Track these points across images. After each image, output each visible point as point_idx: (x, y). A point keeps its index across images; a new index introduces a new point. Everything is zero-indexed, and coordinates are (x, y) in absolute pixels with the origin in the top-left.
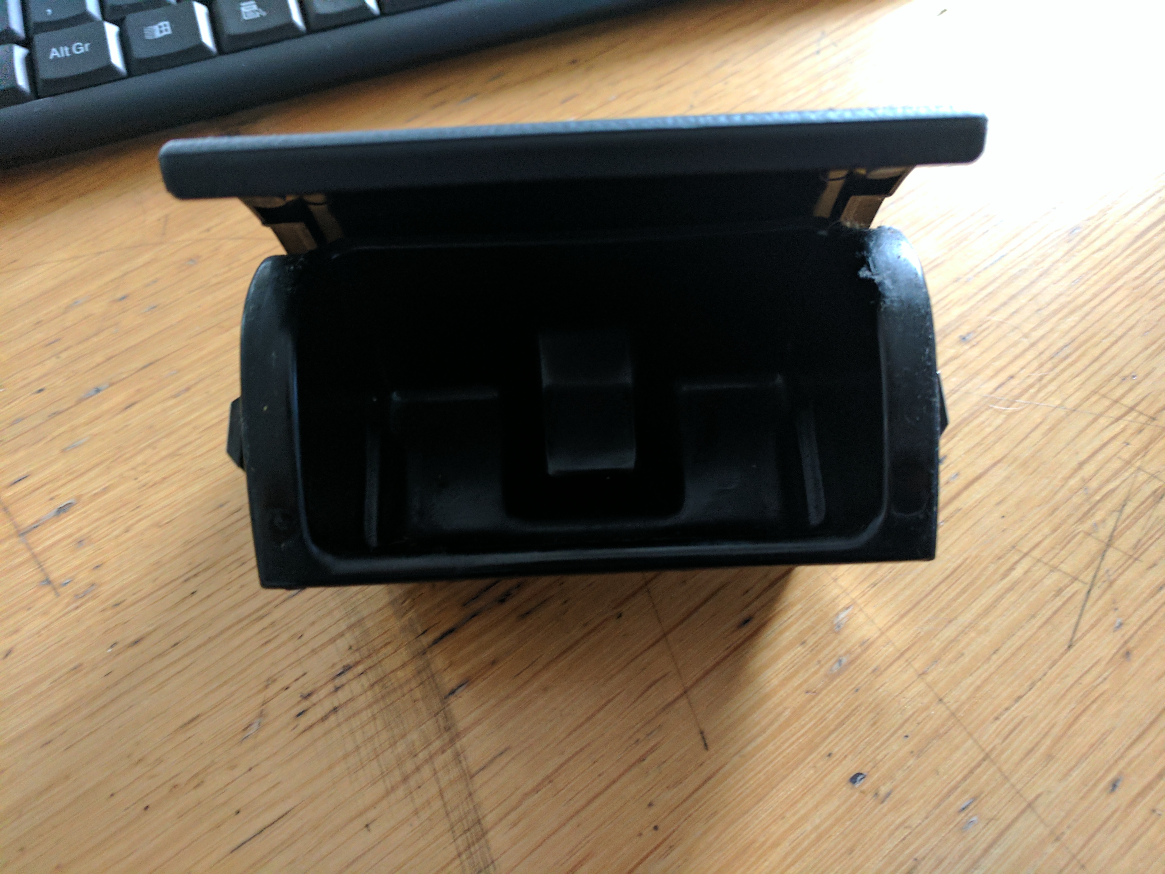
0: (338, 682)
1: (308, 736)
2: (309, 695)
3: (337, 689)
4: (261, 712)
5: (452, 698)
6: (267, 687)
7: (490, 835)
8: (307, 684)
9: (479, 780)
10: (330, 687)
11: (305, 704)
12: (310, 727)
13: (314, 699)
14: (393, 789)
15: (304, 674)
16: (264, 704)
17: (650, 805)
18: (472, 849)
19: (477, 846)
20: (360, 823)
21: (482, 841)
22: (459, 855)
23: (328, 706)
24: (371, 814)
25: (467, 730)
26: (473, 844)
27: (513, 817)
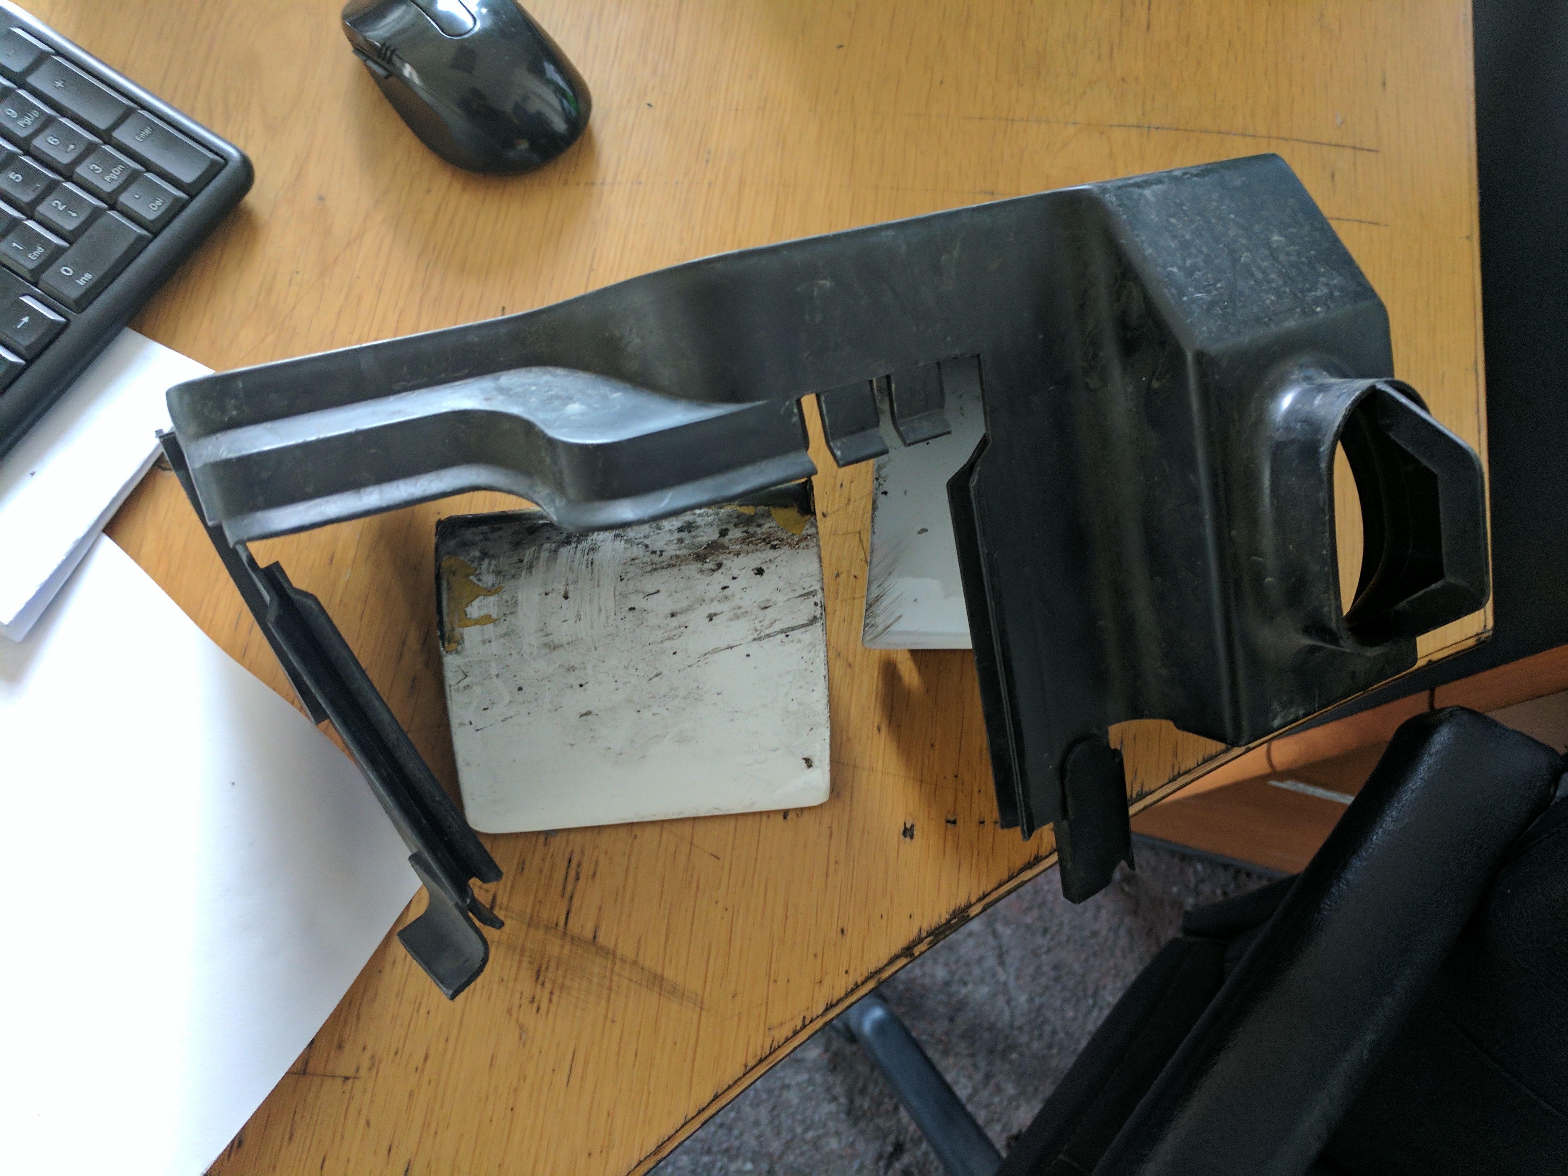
0: (540, 981)
1: (551, 1015)
2: (533, 998)
3: (543, 984)
4: (520, 1026)
5: (597, 939)
6: (511, 1015)
7: (665, 976)
8: (527, 995)
9: (640, 961)
10: (539, 986)
11: (535, 1005)
12: (548, 1010)
13: (537, 998)
14: (609, 999)
15: (522, 993)
16: (517, 1022)
17: (716, 903)
18: (663, 987)
19: (664, 985)
20: (608, 1022)
21: (664, 981)
22: (660, 994)
23: (546, 995)
24: (610, 1015)
25: (616, 945)
26: (662, 985)
27: (667, 960)
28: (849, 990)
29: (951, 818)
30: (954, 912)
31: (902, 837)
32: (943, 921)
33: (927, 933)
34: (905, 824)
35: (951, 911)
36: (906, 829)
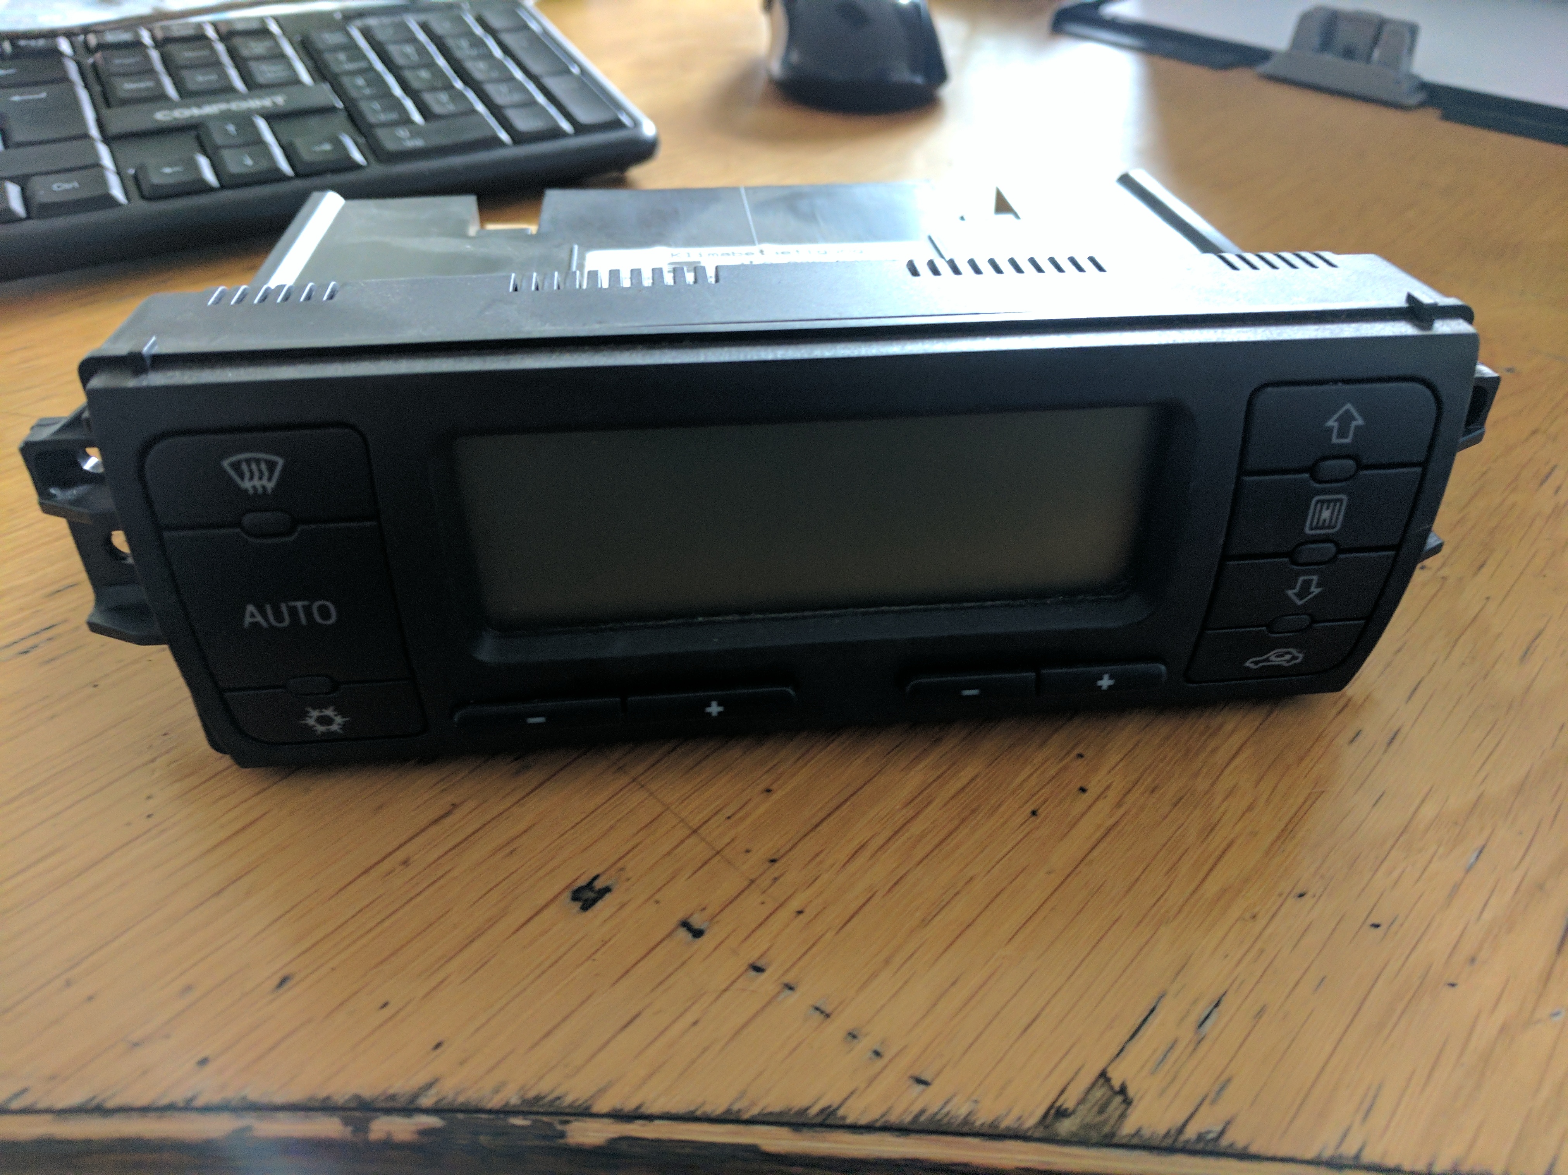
28: (165, 1101)
29: (697, 921)
30: (537, 1099)
31: (568, 895)
32: (496, 1102)
33: (437, 1102)
34: (596, 878)
35: (531, 1094)
36: (590, 885)
